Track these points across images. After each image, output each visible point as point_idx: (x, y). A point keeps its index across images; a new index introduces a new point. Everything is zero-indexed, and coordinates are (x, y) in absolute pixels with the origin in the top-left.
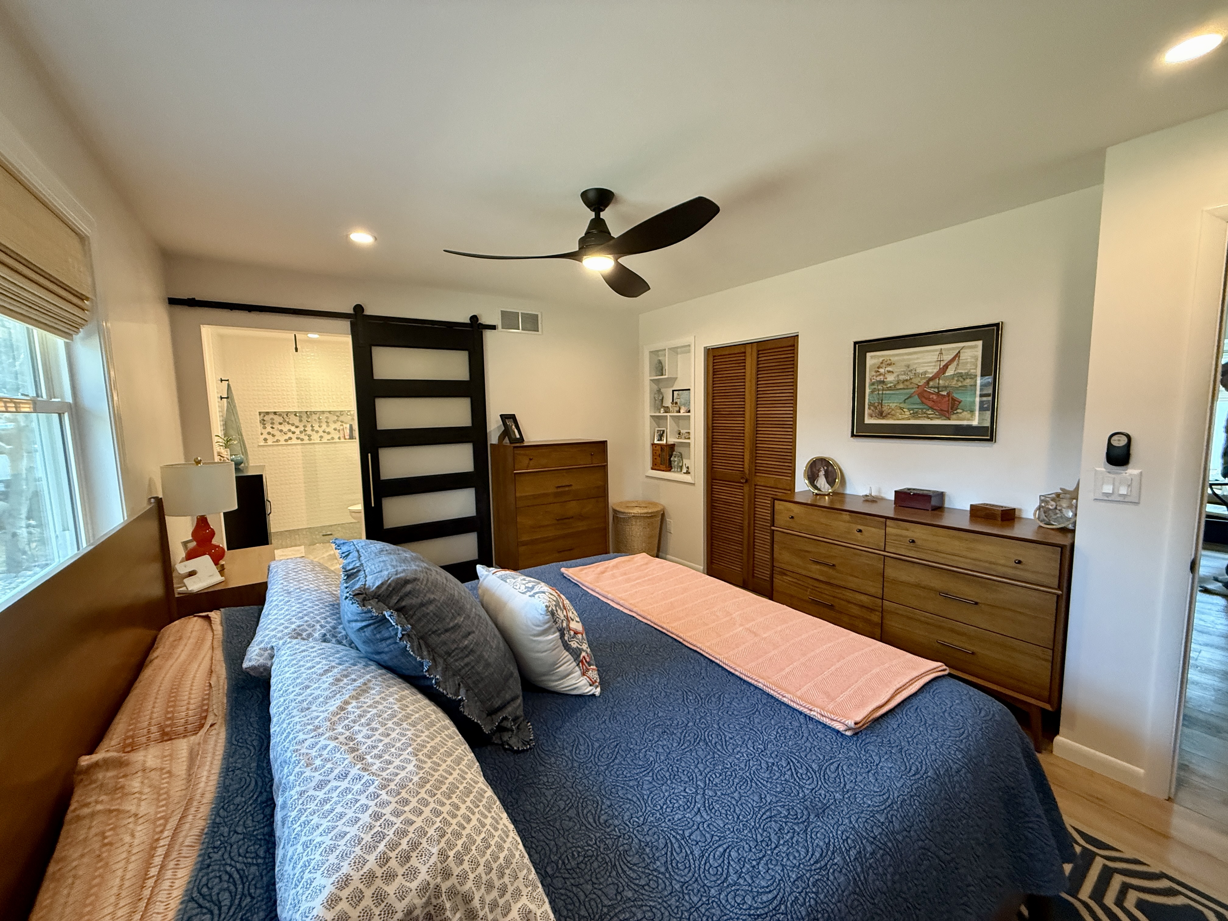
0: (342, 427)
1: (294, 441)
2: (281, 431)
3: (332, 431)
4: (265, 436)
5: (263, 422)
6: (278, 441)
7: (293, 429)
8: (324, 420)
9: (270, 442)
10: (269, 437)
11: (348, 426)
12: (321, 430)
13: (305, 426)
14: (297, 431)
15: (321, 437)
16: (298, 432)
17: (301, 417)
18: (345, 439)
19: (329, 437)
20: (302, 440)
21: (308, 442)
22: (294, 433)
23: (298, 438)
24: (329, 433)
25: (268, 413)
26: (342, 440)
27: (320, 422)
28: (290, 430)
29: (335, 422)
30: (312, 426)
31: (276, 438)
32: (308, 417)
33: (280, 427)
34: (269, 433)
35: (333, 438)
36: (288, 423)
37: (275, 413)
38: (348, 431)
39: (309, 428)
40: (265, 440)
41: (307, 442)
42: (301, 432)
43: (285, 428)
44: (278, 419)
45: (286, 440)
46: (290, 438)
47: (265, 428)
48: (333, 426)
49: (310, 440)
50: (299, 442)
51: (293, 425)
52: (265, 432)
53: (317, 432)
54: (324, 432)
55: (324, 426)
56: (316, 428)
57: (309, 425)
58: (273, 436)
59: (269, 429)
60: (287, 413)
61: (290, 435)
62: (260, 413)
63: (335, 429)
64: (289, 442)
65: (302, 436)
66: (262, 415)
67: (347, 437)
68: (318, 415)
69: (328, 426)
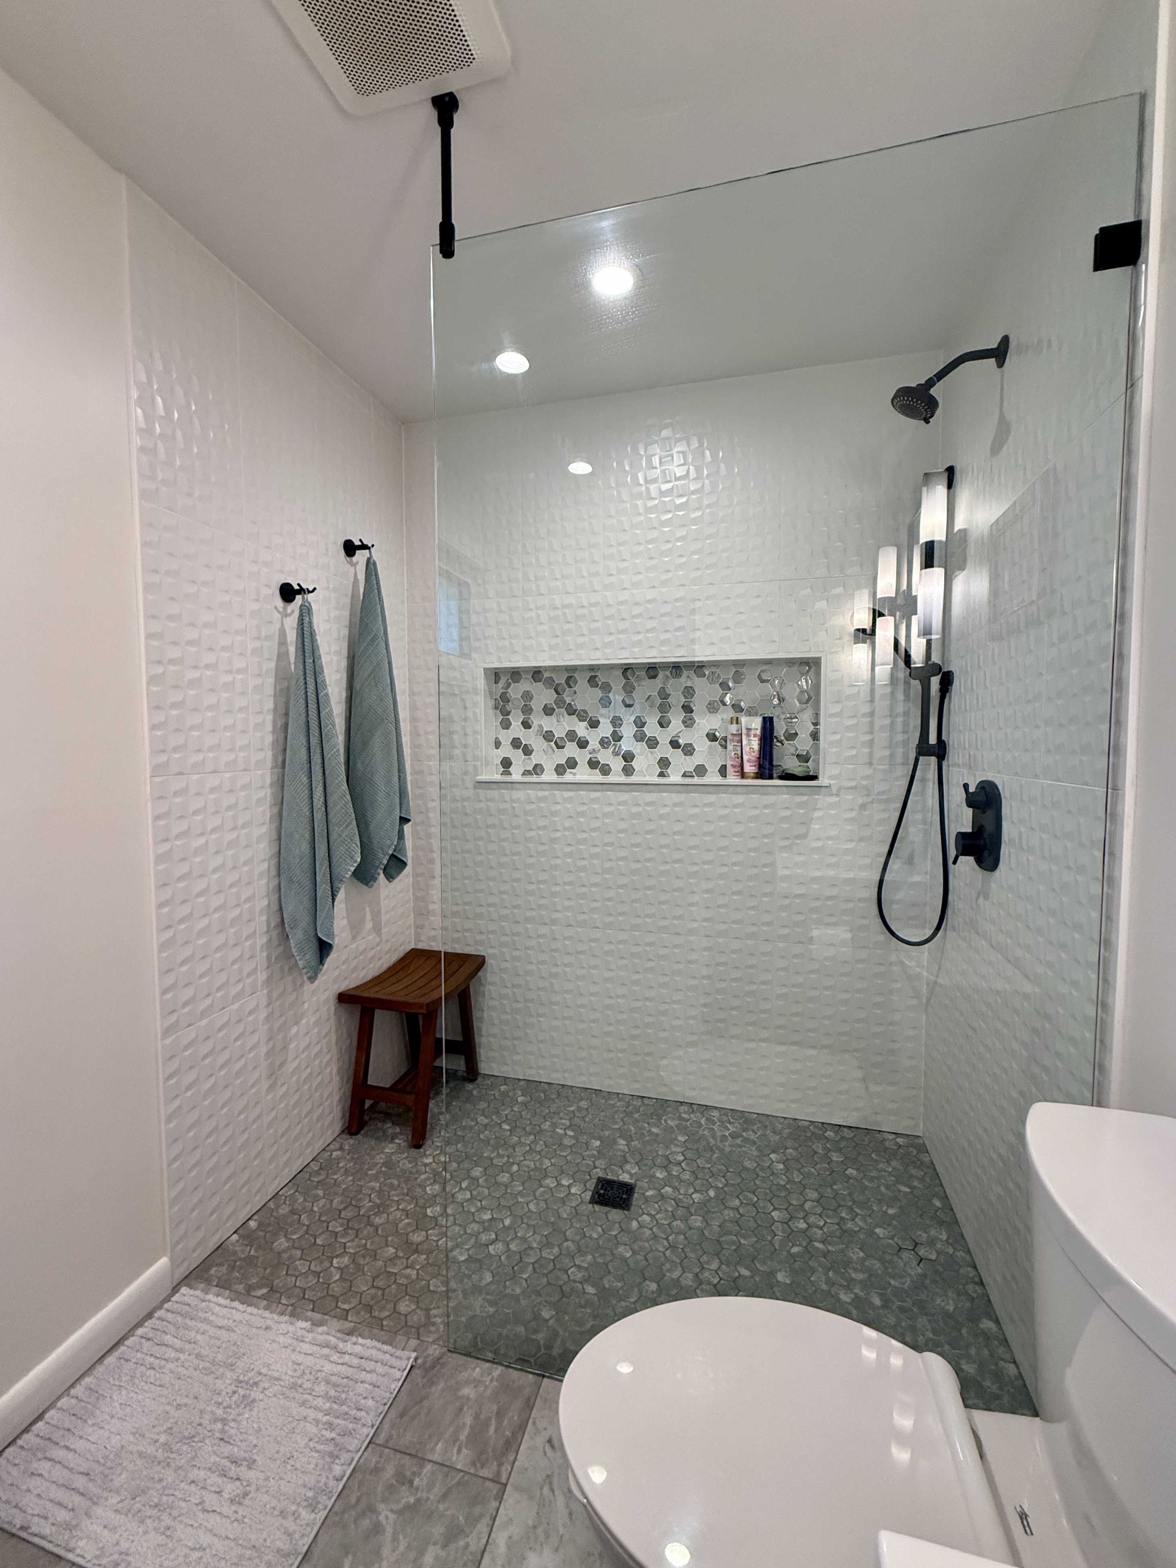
0: (733, 728)
1: (583, 774)
2: (548, 736)
3: (702, 746)
4: (506, 751)
5: (502, 705)
6: (538, 769)
7: (582, 729)
8: (677, 699)
9: (516, 774)
10: (517, 756)
11: (756, 724)
12: (663, 738)
13: (616, 722)
14: (593, 738)
15: (664, 763)
16: (594, 744)
17: (606, 688)
18: (743, 775)
19: (690, 763)
20: (606, 770)
21: (623, 779)
22: (583, 744)
23: (593, 764)
24: (689, 750)
25: (515, 674)
26: (733, 779)
27: (664, 708)
28: (571, 735)
29: (712, 708)
30: (640, 723)
31: (535, 759)
32: (628, 689)
33: (548, 723)
34: (516, 743)
35: (701, 770)
36: (571, 711)
37: (537, 674)
38: (755, 744)
39: (628, 730)
40: (506, 763)
41: (616, 776)
42: (604, 743)
43: (560, 725)
44: (544, 696)
45: (560, 770)
46: (572, 763)
47: (506, 725)
48: (706, 722)
49: (628, 771)
50: (596, 777)
51: (582, 716)
52: (506, 737)
53: (653, 743)
54: (675, 744)
55: (676, 720)
56: (652, 729)
57: (628, 720)
58: (527, 751)
59: (516, 730)
60: (571, 673)
61: (571, 750)
62: (496, 675)
63: (712, 737)
64: (568, 777)
65: (605, 756)
66: (501, 684)
67: (749, 768)
68: (658, 682)
69: (688, 723)
